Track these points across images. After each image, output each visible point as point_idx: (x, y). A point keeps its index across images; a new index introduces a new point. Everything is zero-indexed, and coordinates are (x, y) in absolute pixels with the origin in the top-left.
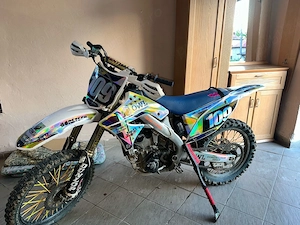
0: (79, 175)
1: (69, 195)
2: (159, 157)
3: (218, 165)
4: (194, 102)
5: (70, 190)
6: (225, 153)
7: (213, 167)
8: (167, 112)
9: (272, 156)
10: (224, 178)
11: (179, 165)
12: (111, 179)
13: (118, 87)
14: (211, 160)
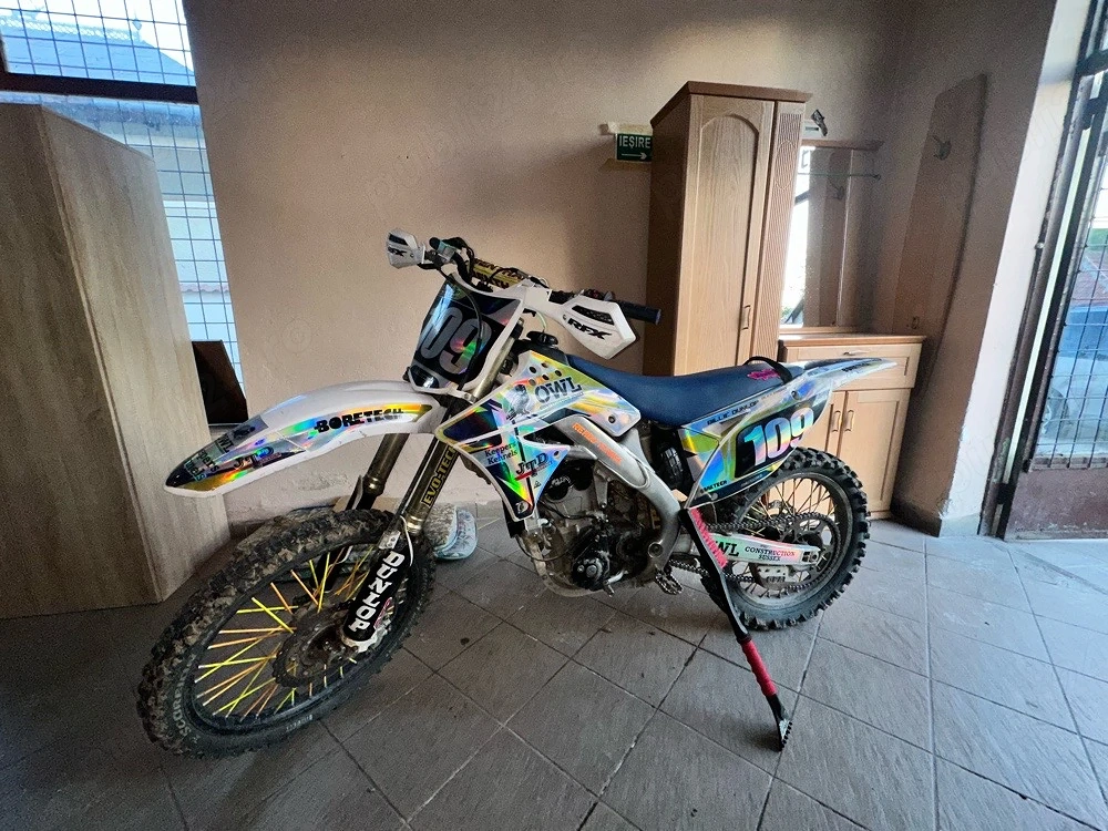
0: (380, 586)
1: (350, 642)
2: (610, 544)
3: (773, 573)
4: (710, 391)
5: (353, 627)
6: (789, 540)
7: (757, 579)
8: (637, 416)
9: (896, 553)
10: (786, 610)
11: (668, 570)
12: (484, 601)
13: (497, 329)
14: (755, 557)
